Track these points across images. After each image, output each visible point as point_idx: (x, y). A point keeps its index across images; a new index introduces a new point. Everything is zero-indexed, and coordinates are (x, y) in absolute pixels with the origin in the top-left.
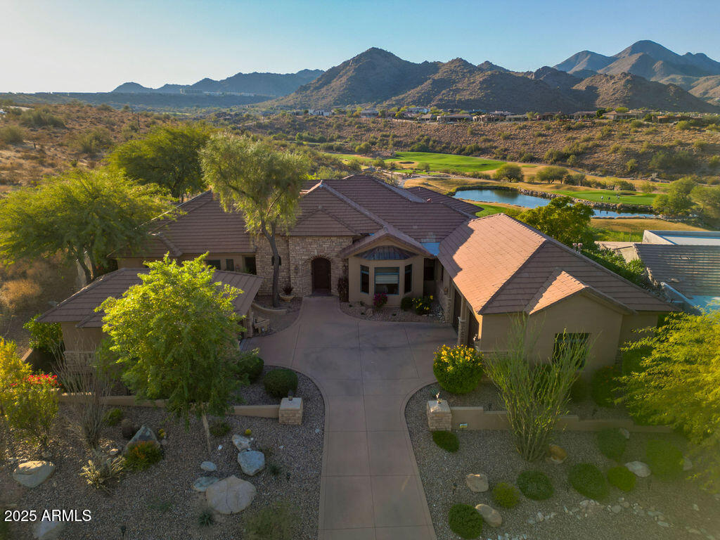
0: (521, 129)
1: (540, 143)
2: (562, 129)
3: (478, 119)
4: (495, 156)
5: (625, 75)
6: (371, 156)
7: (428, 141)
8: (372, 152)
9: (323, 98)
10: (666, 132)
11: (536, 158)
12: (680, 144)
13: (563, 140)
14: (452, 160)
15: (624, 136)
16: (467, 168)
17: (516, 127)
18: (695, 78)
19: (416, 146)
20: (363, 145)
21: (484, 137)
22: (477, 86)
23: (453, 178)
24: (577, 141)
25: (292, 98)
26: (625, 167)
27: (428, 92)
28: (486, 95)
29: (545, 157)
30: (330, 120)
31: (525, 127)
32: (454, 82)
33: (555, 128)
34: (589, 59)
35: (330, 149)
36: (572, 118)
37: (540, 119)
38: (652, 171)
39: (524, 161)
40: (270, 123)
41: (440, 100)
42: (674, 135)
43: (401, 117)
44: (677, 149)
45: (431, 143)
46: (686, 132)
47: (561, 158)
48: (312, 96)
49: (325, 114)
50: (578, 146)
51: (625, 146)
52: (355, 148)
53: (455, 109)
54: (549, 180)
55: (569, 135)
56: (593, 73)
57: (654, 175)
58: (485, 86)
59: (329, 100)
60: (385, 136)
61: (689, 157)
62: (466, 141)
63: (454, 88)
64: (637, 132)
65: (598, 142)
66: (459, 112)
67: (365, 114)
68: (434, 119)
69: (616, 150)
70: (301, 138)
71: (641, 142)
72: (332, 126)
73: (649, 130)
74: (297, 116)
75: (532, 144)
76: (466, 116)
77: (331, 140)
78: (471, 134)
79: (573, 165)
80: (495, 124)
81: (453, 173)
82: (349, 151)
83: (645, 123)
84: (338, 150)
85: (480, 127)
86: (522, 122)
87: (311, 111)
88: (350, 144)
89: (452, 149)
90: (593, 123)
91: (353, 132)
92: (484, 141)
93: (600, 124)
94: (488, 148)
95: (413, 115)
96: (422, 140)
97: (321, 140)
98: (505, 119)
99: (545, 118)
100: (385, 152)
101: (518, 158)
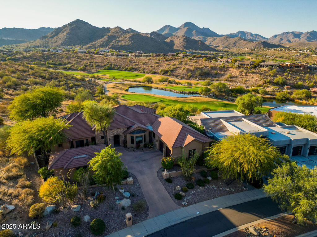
0: (149, 60)
1: (157, 66)
2: (164, 61)
3: (131, 55)
4: (140, 71)
5: (183, 36)
6: (86, 72)
7: (111, 65)
8: (87, 70)
9: (55, 42)
10: (200, 62)
11: (156, 72)
12: (205, 66)
13: (165, 65)
14: (123, 73)
15: (186, 64)
16: (130, 77)
17: (147, 59)
18: (206, 37)
19: (106, 67)
20: (82, 67)
21: (135, 63)
22: (127, 39)
23: (126, 82)
24: (170, 65)
25: (38, 42)
26: (188, 76)
27: (107, 41)
28: (132, 43)
29: (160, 72)
30: (63, 55)
31: (150, 59)
32: (117, 37)
33: (161, 60)
34: (169, 28)
35: (65, 69)
36: (167, 56)
37: (155, 56)
38: (196, 77)
39: (152, 74)
40: (30, 56)
41: (112, 45)
42: (203, 63)
43: (97, 53)
44: (204, 68)
45: (113, 66)
46: (206, 62)
47: (165, 72)
48: (49, 41)
49: (59, 51)
50: (171, 67)
51: (187, 67)
52: (78, 68)
53: (120, 50)
54: (163, 82)
55: (167, 63)
56: (172, 35)
57: (198, 78)
58: (131, 39)
59: (58, 43)
60: (91, 62)
61: (208, 71)
62: (127, 65)
63: (118, 40)
64: (190, 62)
65: (177, 66)
66: (122, 51)
67: (80, 52)
68: (112, 55)
69: (184, 69)
70: (49, 63)
71: (192, 66)
72: (64, 57)
73: (194, 61)
74: (45, 52)
75: (154, 67)
76: (126, 54)
77: (64, 64)
78: (129, 62)
79: (170, 75)
80: (138, 58)
81: (126, 80)
82: (75, 69)
83: (193, 58)
84: (69, 69)
85: (133, 59)
86: (149, 57)
87: (51, 50)
88: (75, 66)
89: (122, 68)
90: (175, 58)
91: (75, 61)
92: (135, 65)
93: (178, 59)
94: (137, 68)
95: (103, 53)
96: (109, 64)
97: (60, 64)
98: (142, 56)
99: (157, 55)
100: (93, 70)
101: (149, 72)
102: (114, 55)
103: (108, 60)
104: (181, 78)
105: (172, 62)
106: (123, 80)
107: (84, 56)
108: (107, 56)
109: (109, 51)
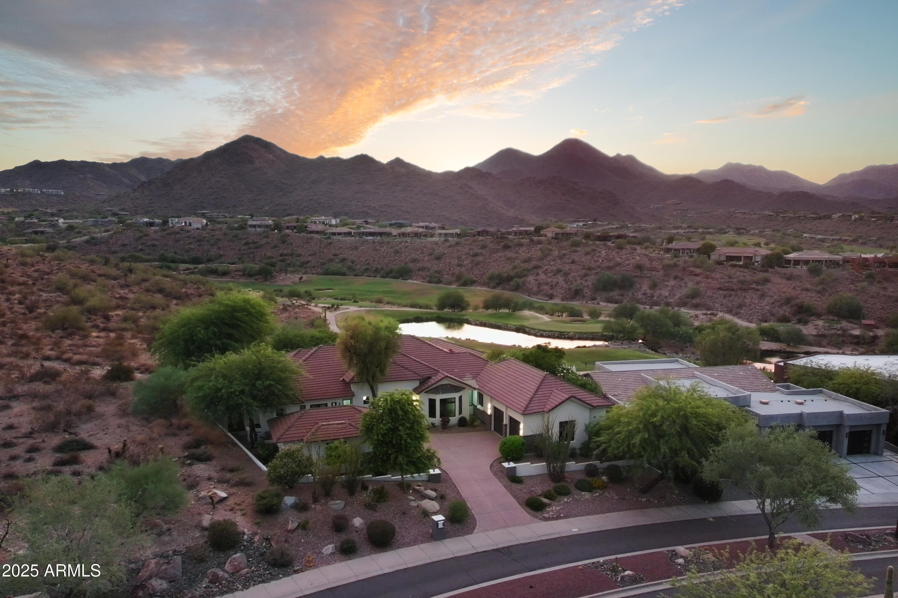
0: (454, 246)
1: (478, 263)
3: (403, 234)
4: (428, 279)
7: (344, 260)
8: (274, 277)
10: (605, 252)
11: (476, 281)
12: (620, 264)
15: (565, 259)
17: (449, 244)
19: (330, 268)
26: (569, 290)
29: (486, 281)
30: (204, 234)
31: (458, 245)
33: (491, 247)
35: (212, 273)
36: (509, 234)
37: (474, 236)
38: (596, 294)
39: (464, 285)
42: (614, 255)
44: (617, 269)
45: (349, 264)
46: (624, 251)
47: (505, 281)
51: (567, 268)
52: (250, 271)
53: (369, 220)
54: (496, 308)
57: (599, 298)
60: (286, 255)
62: (392, 262)
64: (576, 251)
66: (375, 223)
69: (559, 272)
70: (165, 258)
71: (583, 262)
72: (208, 241)
73: (588, 249)
74: (152, 228)
75: (470, 265)
76: (388, 230)
77: (209, 261)
78: (397, 252)
79: (517, 288)
80: (424, 240)
81: (388, 303)
82: (240, 275)
83: (584, 241)
84: (225, 274)
85: (407, 244)
86: (455, 239)
87: (172, 220)
88: (240, 266)
89: (377, 271)
90: (532, 241)
91: (240, 250)
92: (414, 261)
93: (539, 242)
94: (420, 270)
95: (320, 227)
96: (337, 260)
97: (196, 261)
98: (434, 234)
99: (479, 233)
100: (292, 276)
101: (456, 281)
102: (354, 233)
103: (335, 248)
104: (551, 297)
105: (523, 253)
106: (379, 301)
107: (266, 237)
108: (332, 237)
109: (338, 221)
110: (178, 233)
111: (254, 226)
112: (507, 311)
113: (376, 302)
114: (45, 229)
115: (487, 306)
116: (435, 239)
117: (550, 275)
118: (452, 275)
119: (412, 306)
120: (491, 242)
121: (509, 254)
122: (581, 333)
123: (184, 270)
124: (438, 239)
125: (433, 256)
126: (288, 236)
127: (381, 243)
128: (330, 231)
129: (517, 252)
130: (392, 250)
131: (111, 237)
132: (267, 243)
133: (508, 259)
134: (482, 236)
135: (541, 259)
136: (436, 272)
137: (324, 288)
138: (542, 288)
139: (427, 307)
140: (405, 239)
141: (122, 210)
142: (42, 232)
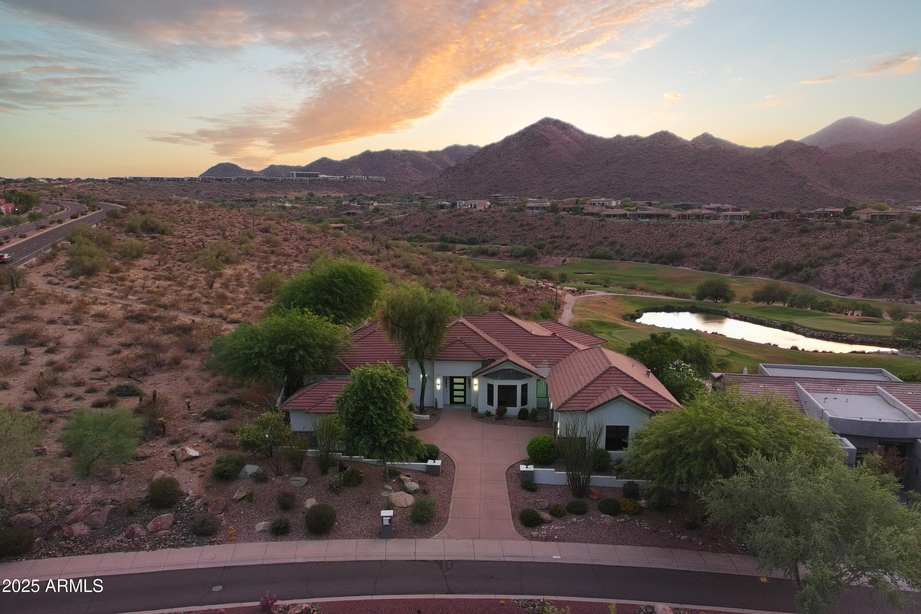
0: (740, 230)
1: (765, 250)
2: (796, 232)
4: (702, 265)
7: (614, 244)
8: (539, 259)
11: (757, 270)
13: (795, 247)
15: (878, 246)
21: (690, 240)
26: (876, 285)
29: (770, 269)
33: (786, 231)
35: (483, 254)
36: (811, 216)
37: (767, 218)
39: (742, 274)
43: (580, 211)
47: (793, 271)
51: (878, 257)
52: (516, 252)
53: (653, 201)
54: (768, 300)
60: (557, 237)
62: (665, 246)
64: (895, 237)
65: (842, 251)
66: (659, 205)
69: (865, 262)
72: (487, 223)
73: (912, 235)
74: (442, 210)
75: (754, 251)
76: (667, 211)
77: (484, 241)
78: (672, 235)
79: (807, 280)
80: (705, 223)
81: (641, 289)
82: (508, 256)
83: (908, 225)
84: (494, 254)
85: (685, 227)
86: (743, 221)
87: (460, 203)
88: (509, 248)
89: (646, 255)
90: (838, 224)
91: (514, 232)
92: (689, 245)
93: (848, 226)
94: (694, 256)
95: (596, 209)
96: (606, 243)
97: (472, 242)
98: (720, 216)
99: (773, 215)
100: (556, 259)
101: (733, 270)
102: (630, 215)
103: (606, 231)
104: (850, 292)
105: (824, 239)
106: (632, 287)
107: (541, 219)
108: (606, 219)
109: (619, 203)
110: (463, 215)
111: (532, 208)
112: (781, 305)
113: (628, 288)
114: (357, 211)
115: (757, 298)
116: (719, 222)
117: (853, 265)
118: (731, 262)
119: (667, 294)
120: (786, 226)
121: (805, 239)
122: (865, 336)
123: (460, 250)
124: (722, 222)
125: (712, 241)
126: (563, 218)
127: (656, 226)
128: (605, 213)
129: (816, 237)
130: (667, 233)
131: (406, 219)
132: (541, 225)
133: (803, 245)
134: (777, 218)
135: (845, 246)
136: (712, 258)
137: (584, 271)
138: (840, 280)
139: (684, 296)
140: (684, 222)
141: (428, 194)
142: (353, 214)
